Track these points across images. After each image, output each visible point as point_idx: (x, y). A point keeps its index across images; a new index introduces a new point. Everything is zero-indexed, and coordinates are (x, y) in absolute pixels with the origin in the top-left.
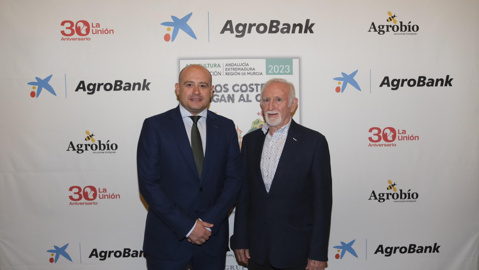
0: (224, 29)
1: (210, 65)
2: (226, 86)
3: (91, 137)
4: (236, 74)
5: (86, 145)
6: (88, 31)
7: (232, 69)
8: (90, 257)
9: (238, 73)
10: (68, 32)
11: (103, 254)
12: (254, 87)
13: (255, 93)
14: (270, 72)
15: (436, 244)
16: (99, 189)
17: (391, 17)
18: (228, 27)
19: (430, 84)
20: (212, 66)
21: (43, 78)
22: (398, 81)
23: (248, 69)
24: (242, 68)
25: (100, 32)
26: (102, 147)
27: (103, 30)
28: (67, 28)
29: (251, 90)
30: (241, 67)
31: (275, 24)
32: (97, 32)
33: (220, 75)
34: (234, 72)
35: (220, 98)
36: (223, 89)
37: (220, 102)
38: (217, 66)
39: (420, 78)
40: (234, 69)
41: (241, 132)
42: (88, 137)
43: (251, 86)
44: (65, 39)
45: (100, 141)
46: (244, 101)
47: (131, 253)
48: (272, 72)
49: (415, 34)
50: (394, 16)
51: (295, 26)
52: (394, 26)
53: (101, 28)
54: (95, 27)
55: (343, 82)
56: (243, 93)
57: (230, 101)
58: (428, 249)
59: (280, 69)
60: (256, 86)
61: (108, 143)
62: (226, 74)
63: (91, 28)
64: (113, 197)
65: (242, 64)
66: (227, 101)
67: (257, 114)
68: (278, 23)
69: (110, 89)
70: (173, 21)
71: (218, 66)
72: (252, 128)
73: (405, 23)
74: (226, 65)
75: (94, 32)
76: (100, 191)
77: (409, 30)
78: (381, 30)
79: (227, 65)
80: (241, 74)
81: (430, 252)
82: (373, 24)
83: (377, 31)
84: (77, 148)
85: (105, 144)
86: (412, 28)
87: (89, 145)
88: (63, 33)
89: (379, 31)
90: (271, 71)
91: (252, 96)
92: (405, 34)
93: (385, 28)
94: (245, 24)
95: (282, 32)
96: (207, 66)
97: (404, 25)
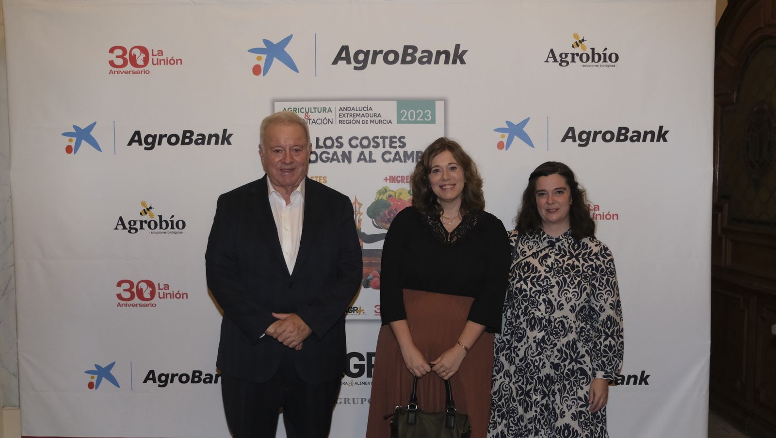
0: (338, 58)
1: (316, 109)
2: (340, 140)
3: (149, 210)
4: (354, 122)
5: (141, 222)
6: (146, 61)
7: (349, 115)
8: (145, 381)
9: (357, 121)
10: (119, 62)
11: (163, 378)
12: (380, 141)
13: (381, 150)
14: (402, 120)
16: (159, 284)
17: (578, 41)
18: (344, 55)
19: (635, 138)
20: (319, 111)
21: (83, 126)
22: (589, 133)
23: (372, 116)
24: (363, 114)
25: (162, 62)
26: (164, 225)
27: (167, 60)
28: (117, 57)
29: (375, 145)
30: (361, 113)
31: (410, 51)
32: (159, 62)
33: (332, 123)
34: (352, 119)
35: (330, 156)
36: (336, 144)
37: (331, 162)
38: (327, 111)
39: (620, 129)
40: (351, 115)
41: (360, 205)
42: (144, 210)
43: (376, 140)
44: (114, 72)
45: (160, 217)
46: (366, 161)
47: (203, 377)
48: (406, 120)
49: (613, 66)
50: (583, 40)
51: (439, 53)
52: (582, 54)
53: (164, 57)
54: (156, 55)
55: (508, 134)
56: (364, 150)
57: (346, 161)
58: (632, 380)
59: (417, 116)
60: (382, 140)
61: (172, 219)
62: (340, 122)
63: (151, 57)
64: (178, 296)
65: (363, 109)
66: (341, 160)
67: (384, 179)
68: (415, 49)
69: (176, 143)
70: (265, 47)
71: (329, 111)
72: (377, 199)
73: (599, 50)
74: (340, 110)
75: (155, 62)
76: (161, 288)
77: (605, 61)
78: (563, 60)
80: (361, 122)
81: (635, 383)
82: (552, 51)
83: (557, 62)
84: (129, 226)
85: (168, 220)
86: (609, 58)
87: (146, 222)
88: (112, 63)
89: (560, 62)
90: (404, 119)
91: (377, 153)
92: (598, 66)
93: (570, 57)
94: (367, 51)
95: (421, 62)
96: (313, 110)
97: (597, 54)
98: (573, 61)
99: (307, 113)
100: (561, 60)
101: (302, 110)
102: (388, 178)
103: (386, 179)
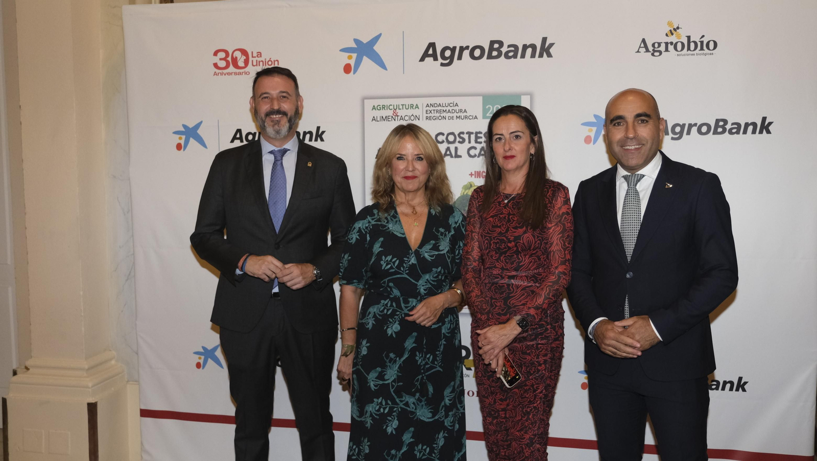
0: (425, 55)
1: (404, 106)
4: (440, 118)
6: (246, 62)
7: (435, 111)
9: (443, 117)
10: (222, 64)
12: (466, 136)
13: (466, 145)
15: (740, 379)
17: (672, 29)
18: (431, 52)
19: (734, 131)
20: (407, 108)
21: (191, 125)
22: (683, 126)
23: (457, 112)
24: (449, 110)
25: (261, 63)
27: (265, 61)
28: (221, 59)
29: (461, 140)
30: (447, 109)
31: (496, 46)
32: (258, 64)
33: (419, 119)
34: (438, 115)
38: (414, 107)
39: (718, 121)
40: (437, 111)
43: (462, 135)
44: (218, 73)
46: (452, 157)
49: (711, 54)
50: (678, 28)
51: (525, 47)
52: (677, 43)
53: (262, 59)
54: (255, 57)
55: (596, 128)
56: (450, 145)
58: (728, 386)
60: (468, 135)
62: (427, 118)
63: (251, 59)
65: (449, 105)
68: (501, 43)
70: (356, 46)
71: (416, 107)
72: (462, 194)
73: (695, 38)
75: (255, 64)
77: (702, 49)
78: (655, 50)
79: (428, 106)
80: (447, 118)
81: (731, 389)
82: (644, 41)
83: (649, 52)
86: (707, 46)
88: (216, 65)
89: (652, 52)
90: (490, 114)
91: (463, 149)
92: (694, 54)
93: (663, 46)
94: (453, 47)
95: (507, 57)
96: (401, 107)
97: (693, 42)
98: (667, 50)
99: (395, 110)
100: (653, 50)
101: (391, 107)
102: (473, 173)
103: (471, 175)
